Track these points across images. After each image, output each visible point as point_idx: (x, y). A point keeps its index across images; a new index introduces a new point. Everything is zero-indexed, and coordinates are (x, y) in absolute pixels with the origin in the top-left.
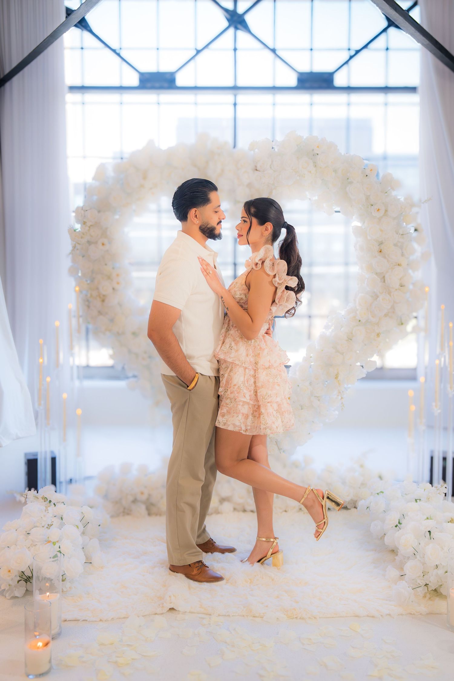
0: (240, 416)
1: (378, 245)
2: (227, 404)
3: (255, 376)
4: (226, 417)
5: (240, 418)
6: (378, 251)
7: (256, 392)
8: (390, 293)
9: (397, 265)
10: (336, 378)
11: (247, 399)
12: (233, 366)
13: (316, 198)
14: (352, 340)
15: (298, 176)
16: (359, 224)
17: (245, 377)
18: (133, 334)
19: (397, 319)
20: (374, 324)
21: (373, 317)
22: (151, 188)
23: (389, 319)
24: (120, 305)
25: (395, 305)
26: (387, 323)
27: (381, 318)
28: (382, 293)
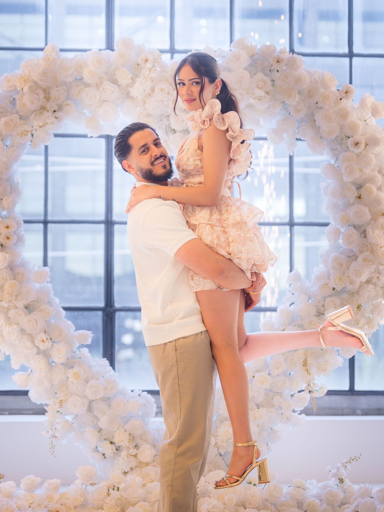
1: (357, 189)
6: (356, 197)
8: (372, 252)
9: (381, 215)
10: (303, 365)
14: (324, 314)
15: (253, 99)
16: (333, 162)
18: (28, 308)
19: (383, 287)
20: (353, 293)
21: (351, 283)
22: (55, 111)
23: (373, 286)
24: (11, 267)
25: (381, 267)
26: (370, 292)
27: (361, 286)
28: (361, 252)
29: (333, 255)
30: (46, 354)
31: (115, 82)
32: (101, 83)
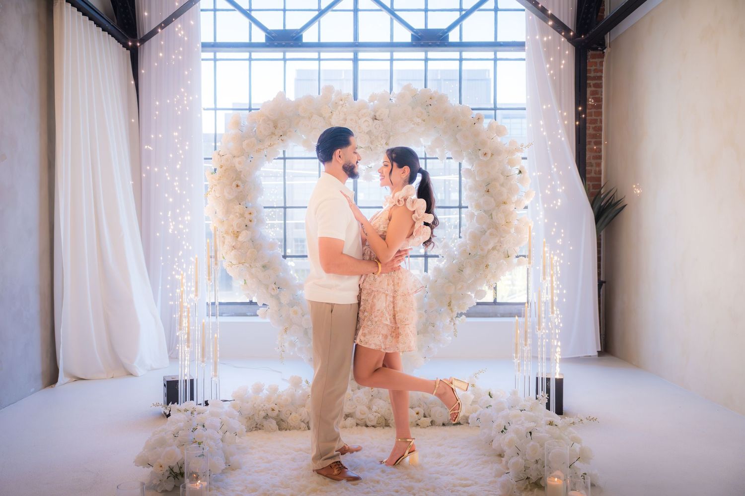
0: (381, 337)
1: (486, 186)
2: (368, 326)
3: (393, 302)
4: (367, 337)
5: (381, 338)
6: (485, 191)
7: (394, 316)
8: (496, 229)
9: (502, 203)
10: (448, 306)
11: (388, 322)
12: (376, 293)
13: (429, 144)
14: (462, 271)
16: (470, 167)
17: (386, 303)
18: (264, 267)
19: (504, 252)
20: (483, 256)
21: (482, 250)
22: (281, 136)
23: (497, 252)
24: (252, 240)
25: (502, 239)
26: (495, 255)
27: (489, 252)
28: (489, 229)
29: (470, 230)
30: (277, 298)
31: (321, 115)
32: (312, 117)
